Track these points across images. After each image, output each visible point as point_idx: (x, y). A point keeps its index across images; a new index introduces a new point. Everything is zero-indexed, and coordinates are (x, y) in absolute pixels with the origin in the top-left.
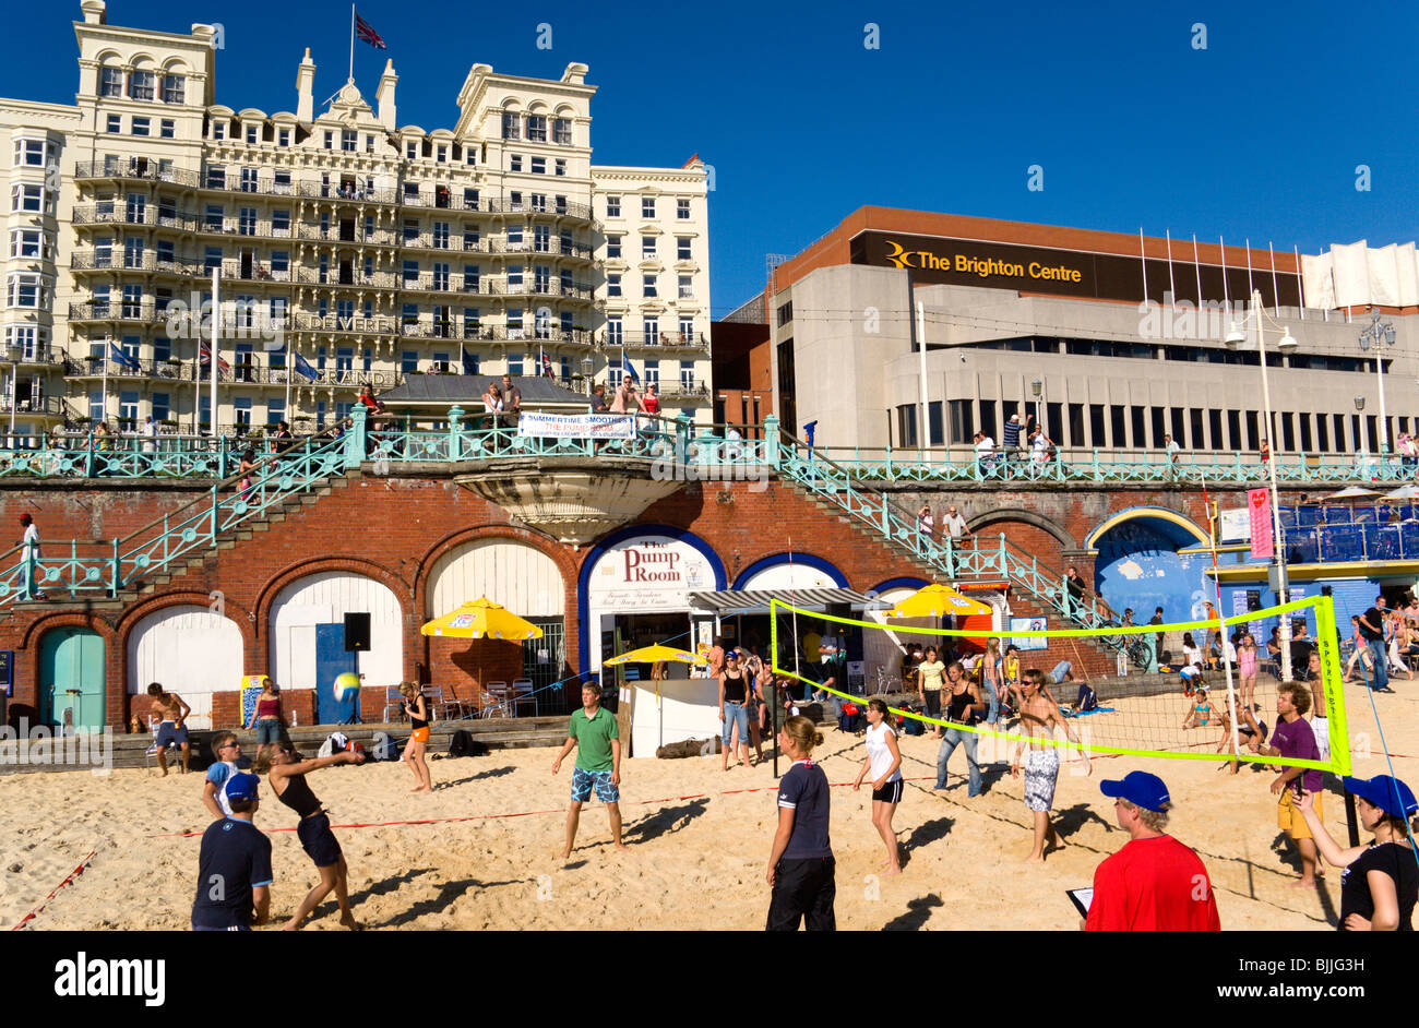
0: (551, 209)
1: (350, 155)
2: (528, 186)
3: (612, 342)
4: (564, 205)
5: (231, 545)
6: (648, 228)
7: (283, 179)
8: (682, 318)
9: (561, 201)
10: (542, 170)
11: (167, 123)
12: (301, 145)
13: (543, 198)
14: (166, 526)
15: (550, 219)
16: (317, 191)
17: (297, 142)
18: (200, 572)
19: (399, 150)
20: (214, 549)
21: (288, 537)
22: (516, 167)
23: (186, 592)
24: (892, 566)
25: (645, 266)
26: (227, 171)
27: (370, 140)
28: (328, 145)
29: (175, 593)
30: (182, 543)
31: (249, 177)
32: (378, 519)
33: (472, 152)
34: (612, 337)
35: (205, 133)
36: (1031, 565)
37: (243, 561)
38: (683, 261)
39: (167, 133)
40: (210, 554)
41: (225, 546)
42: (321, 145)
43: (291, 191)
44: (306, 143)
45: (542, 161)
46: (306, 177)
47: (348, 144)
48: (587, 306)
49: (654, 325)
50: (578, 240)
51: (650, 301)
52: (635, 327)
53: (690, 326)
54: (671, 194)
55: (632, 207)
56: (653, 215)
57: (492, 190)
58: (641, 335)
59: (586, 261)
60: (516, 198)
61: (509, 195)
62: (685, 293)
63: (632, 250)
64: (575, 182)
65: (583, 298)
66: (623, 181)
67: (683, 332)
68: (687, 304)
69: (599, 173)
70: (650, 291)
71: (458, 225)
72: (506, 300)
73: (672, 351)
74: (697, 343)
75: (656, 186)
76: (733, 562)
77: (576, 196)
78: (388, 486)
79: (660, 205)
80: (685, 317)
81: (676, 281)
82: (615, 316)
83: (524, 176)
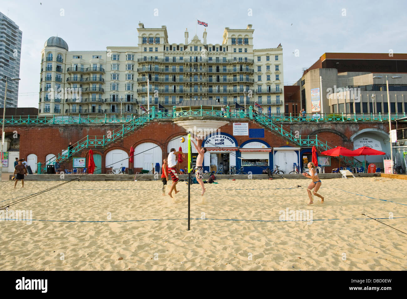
0: (244, 61)
1: (196, 52)
2: (238, 56)
3: (259, 92)
4: (247, 59)
5: (126, 137)
6: (268, 63)
7: (181, 59)
8: (276, 85)
9: (246, 59)
10: (241, 51)
11: (157, 48)
12: (185, 50)
13: (242, 58)
14: (114, 133)
15: (243, 63)
16: (189, 60)
17: (184, 50)
19: (208, 50)
20: (123, 138)
22: (235, 51)
23: (117, 146)
24: (283, 143)
25: (267, 73)
26: (170, 58)
27: (201, 48)
28: (191, 50)
30: (117, 136)
31: (174, 59)
33: (224, 48)
34: (259, 91)
35: (164, 50)
36: (325, 143)
37: (128, 140)
38: (277, 71)
39: (156, 51)
42: (190, 50)
43: (183, 61)
44: (186, 50)
45: (241, 49)
46: (187, 57)
47: (196, 49)
48: (253, 84)
49: (270, 87)
50: (249, 68)
51: (268, 81)
52: (265, 88)
53: (279, 87)
54: (273, 55)
55: (264, 59)
56: (269, 60)
57: (229, 57)
58: (266, 90)
59: (252, 73)
60: (235, 59)
61: (233, 58)
62: (277, 79)
63: (264, 69)
64: (249, 53)
65: (252, 82)
66: (261, 52)
67: (277, 88)
68: (278, 82)
69: (255, 51)
70: (268, 79)
71: (221, 66)
72: (233, 83)
73: (274, 93)
74: (280, 91)
75: (269, 52)
76: (240, 141)
77: (250, 57)
78: (159, 124)
79: (271, 57)
80: (277, 85)
81: (275, 76)
82: (260, 86)
83: (237, 53)
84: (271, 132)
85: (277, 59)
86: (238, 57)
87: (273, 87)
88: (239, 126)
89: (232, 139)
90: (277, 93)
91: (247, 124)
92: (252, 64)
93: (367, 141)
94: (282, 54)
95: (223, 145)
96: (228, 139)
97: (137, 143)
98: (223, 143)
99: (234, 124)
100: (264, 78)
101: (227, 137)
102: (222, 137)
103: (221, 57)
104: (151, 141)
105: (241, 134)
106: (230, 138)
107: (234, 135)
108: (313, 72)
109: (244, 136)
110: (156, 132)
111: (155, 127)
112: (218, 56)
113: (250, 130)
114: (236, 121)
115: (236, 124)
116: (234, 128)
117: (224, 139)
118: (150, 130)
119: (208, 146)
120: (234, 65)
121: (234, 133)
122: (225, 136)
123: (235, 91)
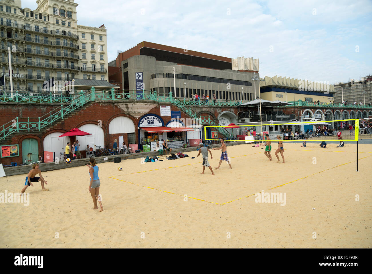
0: (67, 35)
1: (9, 13)
2: (61, 28)
4: (71, 34)
5: (67, 118)
6: (92, 42)
10: (65, 25)
13: (65, 32)
14: (51, 114)
18: (60, 125)
19: (24, 15)
20: (63, 119)
21: (80, 117)
22: (57, 23)
23: (58, 129)
25: (91, 52)
27: (15, 10)
28: (2, 10)
29: (55, 129)
30: (55, 118)
32: (99, 112)
33: (45, 17)
34: (84, 69)
36: (213, 122)
37: (70, 122)
38: (101, 51)
40: (62, 120)
41: (65, 119)
45: (64, 22)
47: (8, 10)
48: (78, 61)
49: (94, 66)
50: (75, 43)
51: (93, 60)
52: (89, 66)
53: (103, 67)
54: (98, 34)
55: (88, 37)
56: (93, 39)
57: (51, 28)
58: (92, 69)
59: (77, 49)
60: (58, 31)
61: (56, 30)
62: (102, 59)
63: (88, 48)
64: (73, 28)
65: (77, 59)
66: (86, 30)
67: (101, 68)
68: (102, 62)
69: (79, 27)
70: (93, 58)
71: (42, 36)
72: (56, 58)
73: (99, 73)
74: (105, 71)
75: (94, 31)
76: (165, 121)
77: (74, 32)
78: (100, 105)
79: (95, 36)
80: (102, 65)
81: (100, 55)
82: (85, 63)
83: (60, 26)
84: (184, 114)
85: (101, 39)
86: (61, 30)
87: (98, 66)
88: (164, 108)
89: (159, 120)
90: (102, 73)
91: (170, 107)
92: (76, 39)
93: (223, 119)
94: (106, 35)
95: (153, 124)
96: (157, 119)
97: (80, 125)
98: (153, 123)
99: (161, 106)
100: (89, 56)
101: (156, 118)
102: (153, 118)
103: (41, 27)
104: (94, 122)
105: (166, 115)
106: (158, 119)
107: (161, 116)
108: (137, 57)
109: (168, 117)
110: (97, 113)
111: (97, 108)
112: (37, 24)
113: (172, 112)
114: (162, 104)
115: (162, 107)
116: (161, 110)
117: (154, 119)
118: (92, 111)
119: (142, 126)
120: (58, 37)
121: (161, 114)
122: (155, 117)
123: (59, 66)
